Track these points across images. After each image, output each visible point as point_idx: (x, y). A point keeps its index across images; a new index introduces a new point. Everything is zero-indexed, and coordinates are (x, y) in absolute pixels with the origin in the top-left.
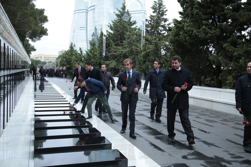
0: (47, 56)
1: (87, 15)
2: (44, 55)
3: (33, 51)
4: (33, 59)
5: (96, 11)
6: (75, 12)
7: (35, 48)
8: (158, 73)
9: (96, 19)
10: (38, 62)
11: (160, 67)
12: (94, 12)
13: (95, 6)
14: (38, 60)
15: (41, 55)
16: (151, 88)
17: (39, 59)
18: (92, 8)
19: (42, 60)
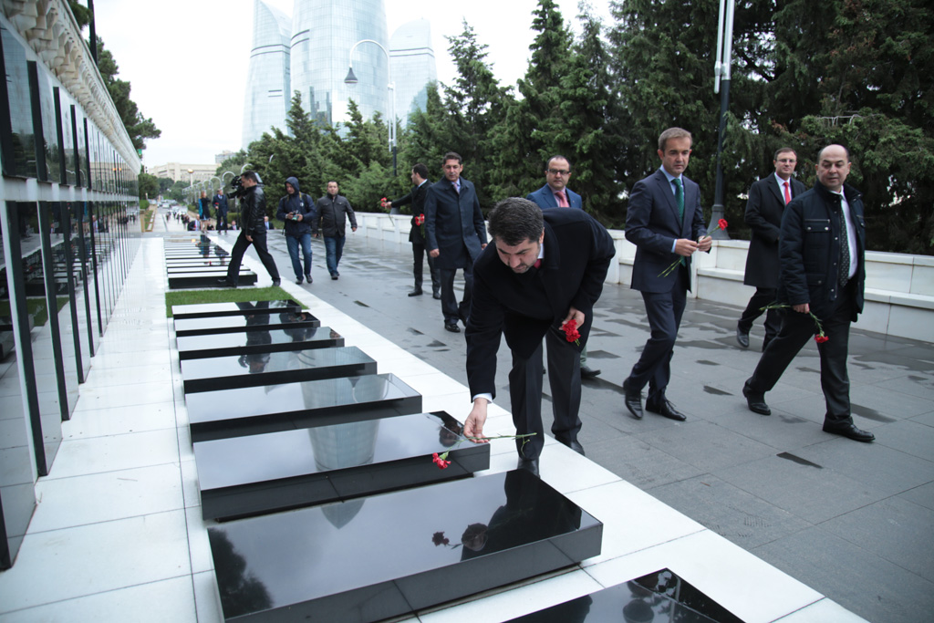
1: (288, 61)
2: (181, 165)
3: (151, 137)
5: (312, 45)
6: (255, 52)
7: (158, 127)
9: (312, 67)
12: (306, 49)
13: (308, 31)
14: (165, 177)
15: (173, 164)
17: (169, 175)
18: (301, 37)
19: (177, 178)
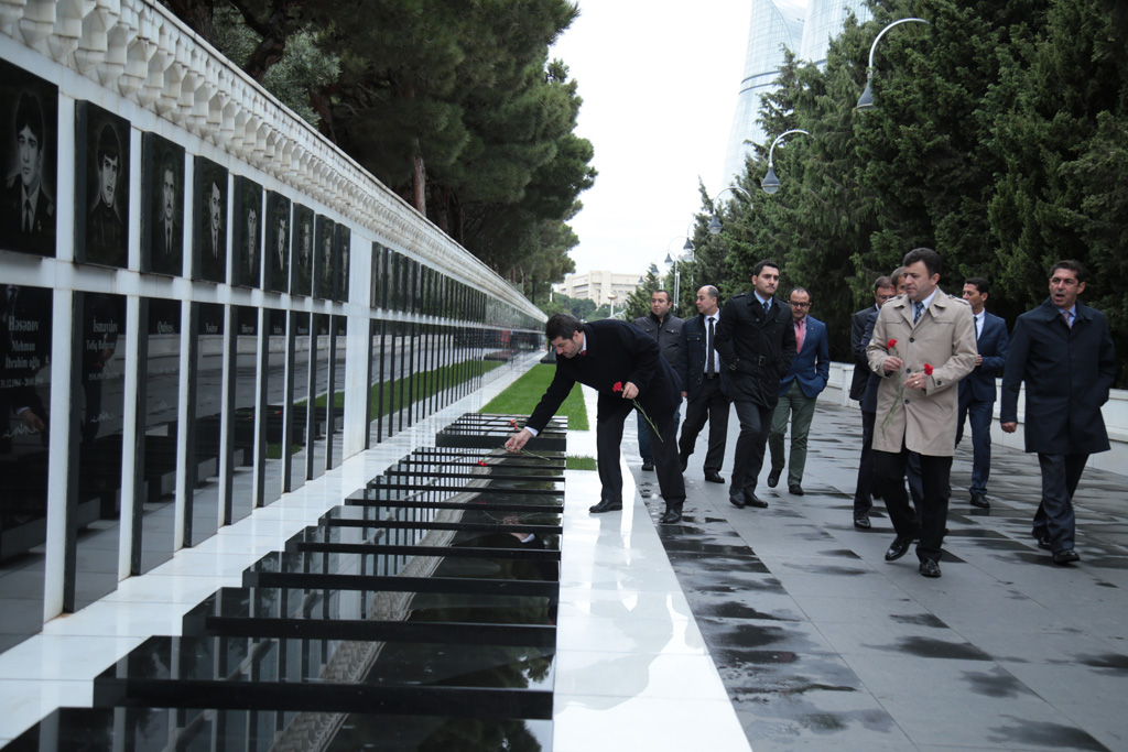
0: (623, 281)
2: (613, 275)
4: (564, 293)
6: (749, 84)
8: (1075, 323)
10: (581, 307)
11: (1080, 296)
14: (582, 297)
15: (600, 273)
16: (1035, 399)
17: (591, 294)
